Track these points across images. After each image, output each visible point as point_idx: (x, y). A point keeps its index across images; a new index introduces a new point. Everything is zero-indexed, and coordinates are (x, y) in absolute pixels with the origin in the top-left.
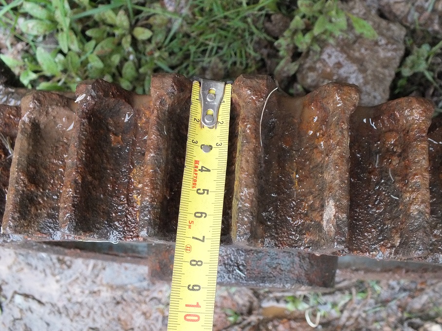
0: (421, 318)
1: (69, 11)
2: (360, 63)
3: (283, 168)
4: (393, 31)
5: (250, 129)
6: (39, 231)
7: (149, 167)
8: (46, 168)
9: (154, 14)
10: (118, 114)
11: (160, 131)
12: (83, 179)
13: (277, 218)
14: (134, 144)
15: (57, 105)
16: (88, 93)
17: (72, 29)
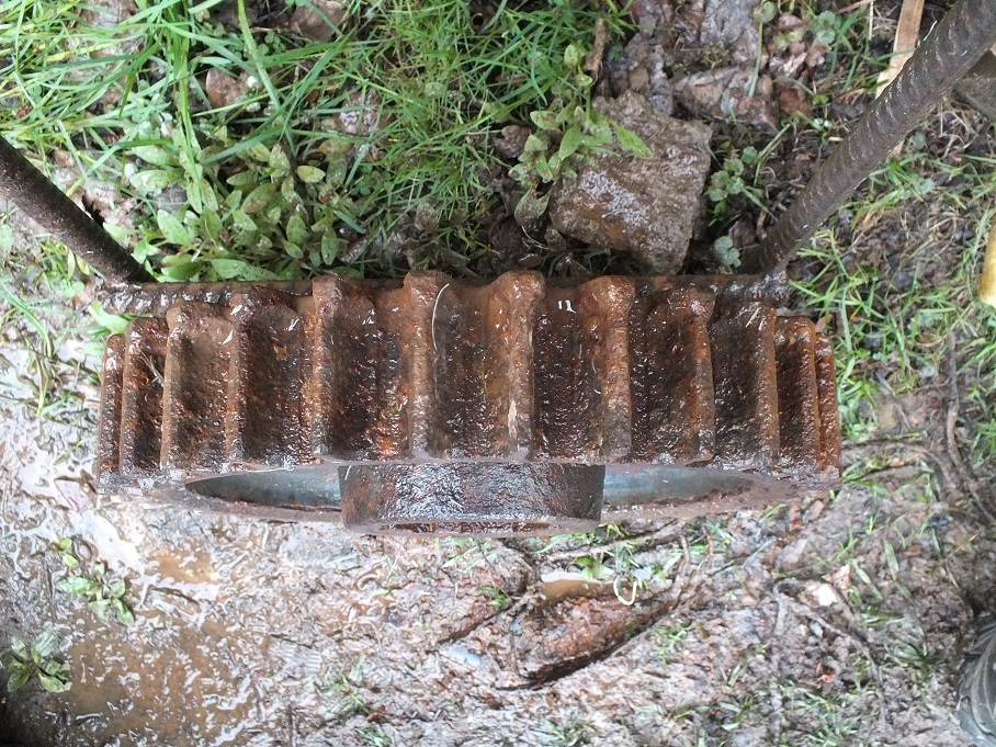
0: (799, 577)
1: (200, 153)
2: (641, 189)
3: (470, 368)
4: (689, 134)
5: (420, 332)
6: (201, 464)
7: (318, 381)
8: (202, 391)
9: (324, 139)
10: (280, 322)
11: (326, 342)
12: (248, 400)
13: (465, 426)
14: (302, 355)
15: (208, 315)
16: (244, 302)
17: (207, 177)
